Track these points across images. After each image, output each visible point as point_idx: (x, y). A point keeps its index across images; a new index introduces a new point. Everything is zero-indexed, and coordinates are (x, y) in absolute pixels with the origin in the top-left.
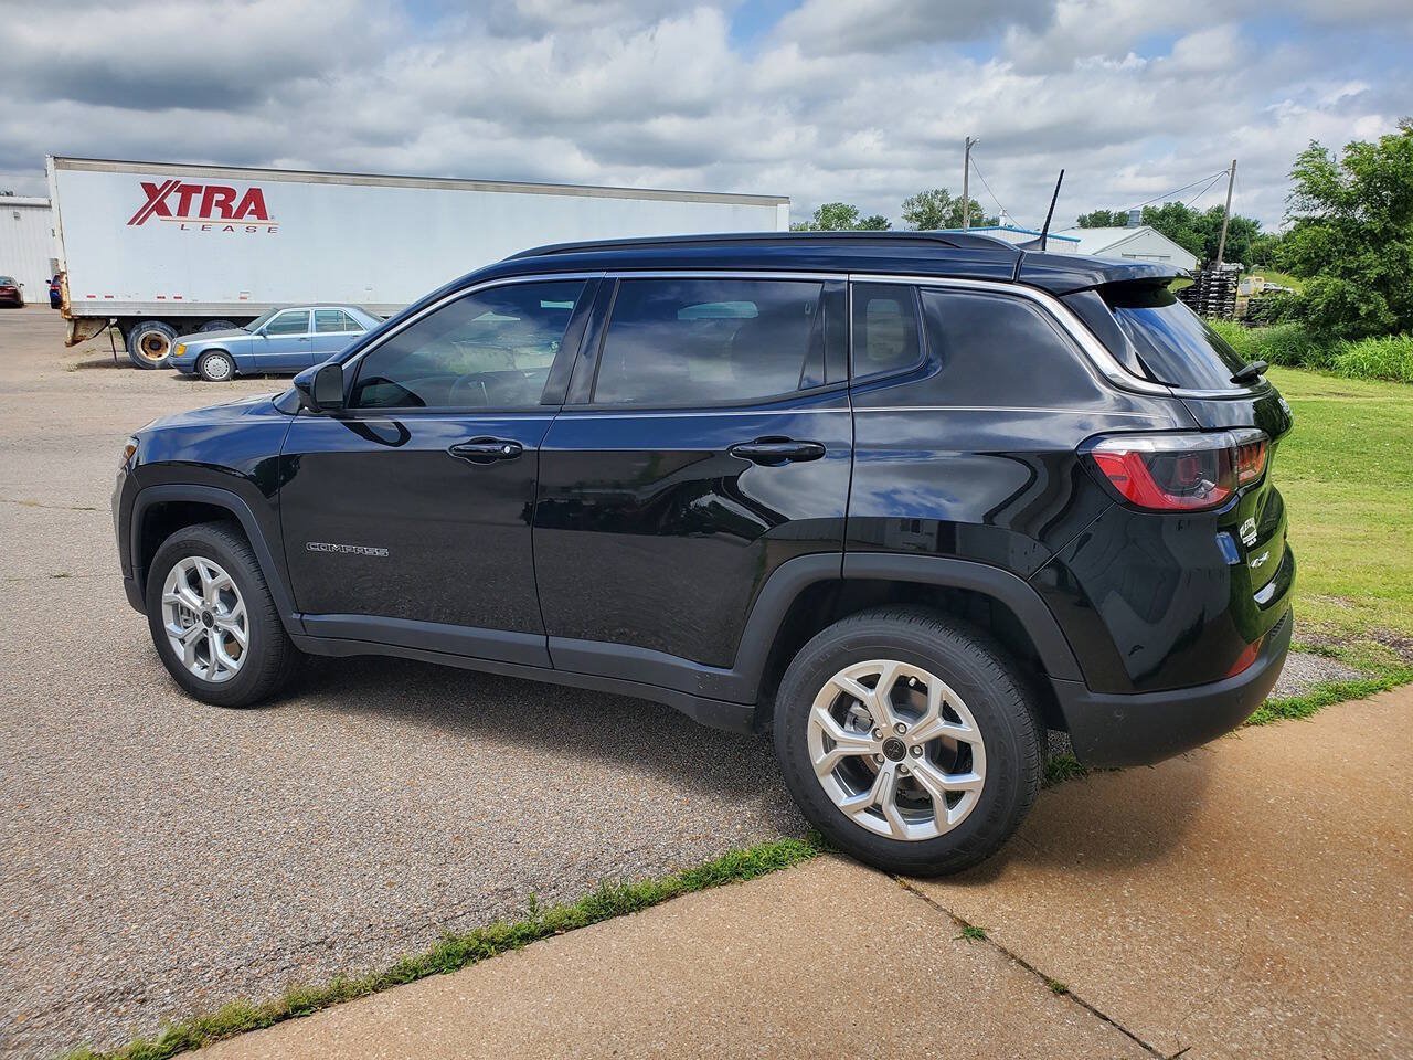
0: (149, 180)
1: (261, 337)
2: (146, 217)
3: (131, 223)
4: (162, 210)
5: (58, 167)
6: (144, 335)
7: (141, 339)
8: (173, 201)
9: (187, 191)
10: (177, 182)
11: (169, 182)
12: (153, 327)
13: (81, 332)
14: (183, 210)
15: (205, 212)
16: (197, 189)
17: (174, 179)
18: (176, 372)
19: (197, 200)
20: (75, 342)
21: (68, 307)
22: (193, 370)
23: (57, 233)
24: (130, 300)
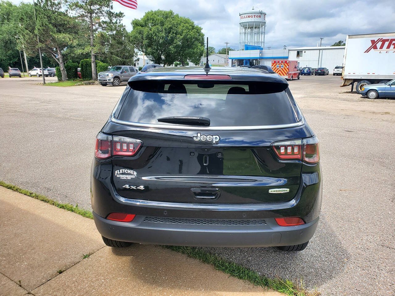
0: (373, 39)
1: (389, 86)
2: (370, 50)
3: (365, 52)
4: (375, 48)
5: (349, 38)
6: (361, 84)
7: (360, 85)
8: (379, 45)
9: (384, 41)
10: (382, 39)
11: (379, 39)
12: (364, 82)
13: (346, 83)
14: (381, 47)
15: (388, 47)
16: (387, 40)
17: (381, 38)
18: (361, 96)
19: (387, 44)
20: (344, 86)
21: (343, 76)
22: (366, 95)
23: (345, 57)
24: (359, 74)
